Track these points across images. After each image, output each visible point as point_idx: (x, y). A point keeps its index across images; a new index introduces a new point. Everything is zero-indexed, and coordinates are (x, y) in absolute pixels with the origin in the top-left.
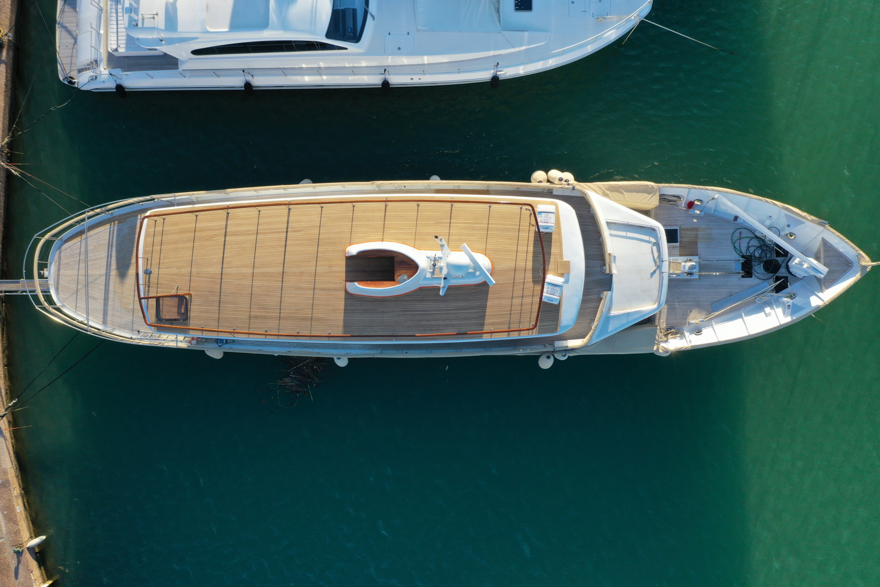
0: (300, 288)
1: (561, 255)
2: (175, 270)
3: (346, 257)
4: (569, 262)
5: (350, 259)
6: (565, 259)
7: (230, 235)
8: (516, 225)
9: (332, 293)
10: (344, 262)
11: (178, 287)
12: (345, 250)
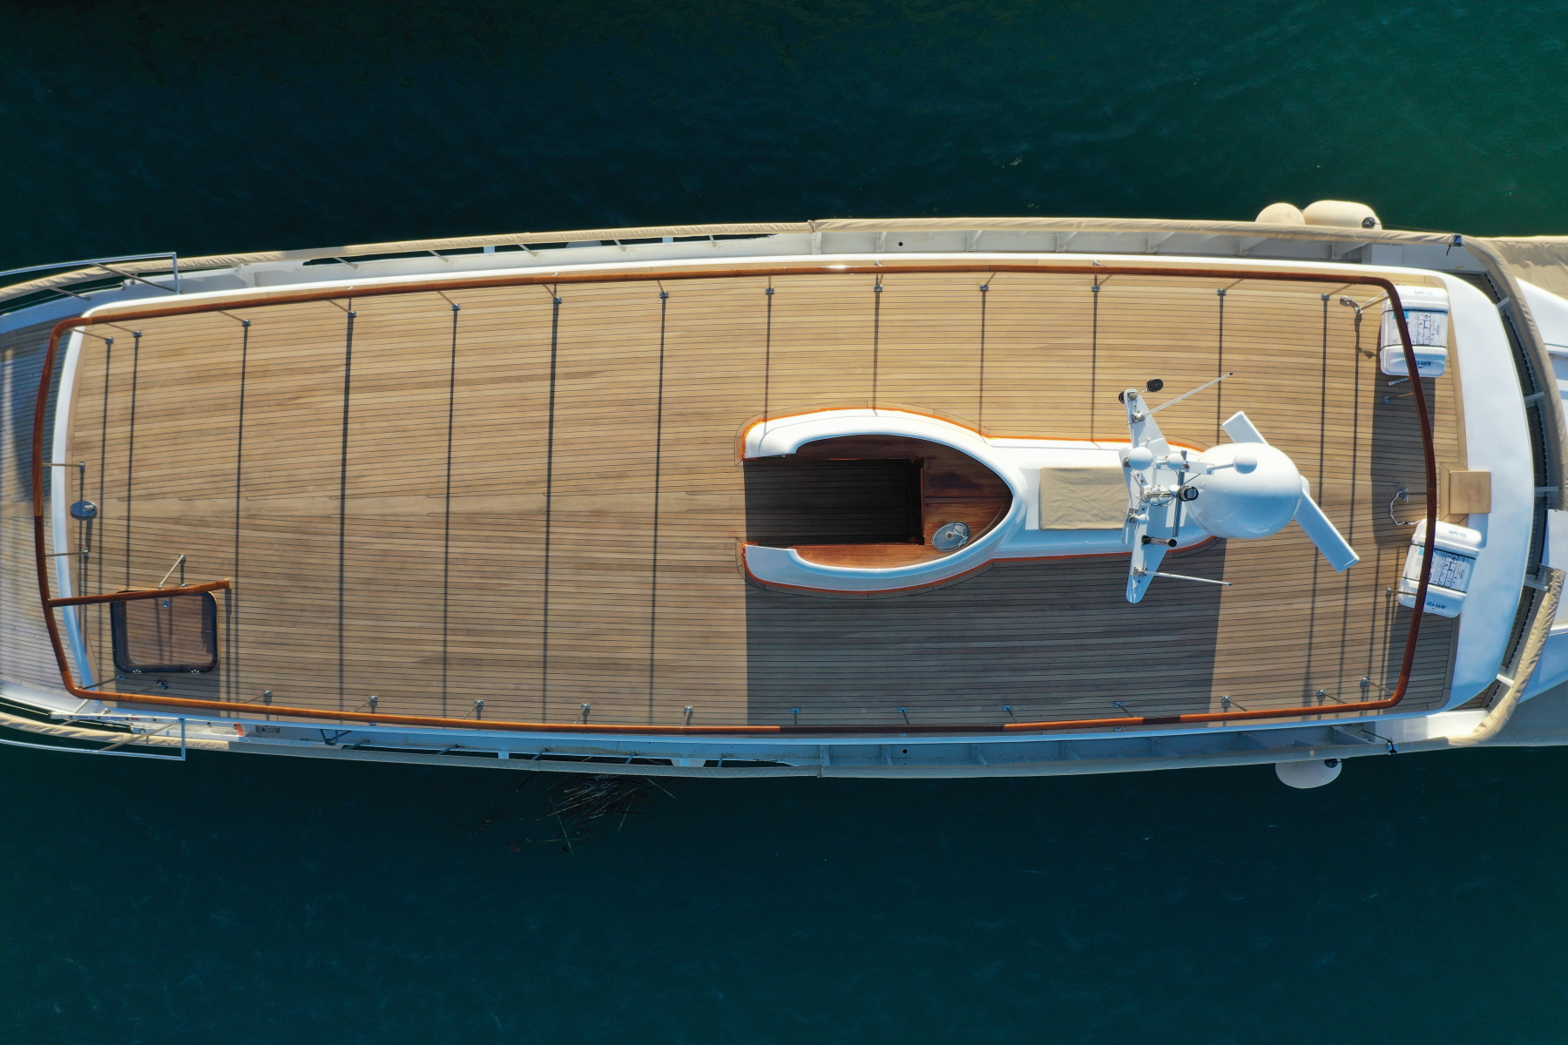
0: (592, 565)
1: (1460, 453)
2: (173, 507)
3: (745, 460)
4: (1488, 476)
5: (762, 469)
6: (1474, 467)
7: (361, 389)
8: (1310, 355)
9: (700, 581)
10: (739, 478)
11: (183, 561)
12: (743, 437)
